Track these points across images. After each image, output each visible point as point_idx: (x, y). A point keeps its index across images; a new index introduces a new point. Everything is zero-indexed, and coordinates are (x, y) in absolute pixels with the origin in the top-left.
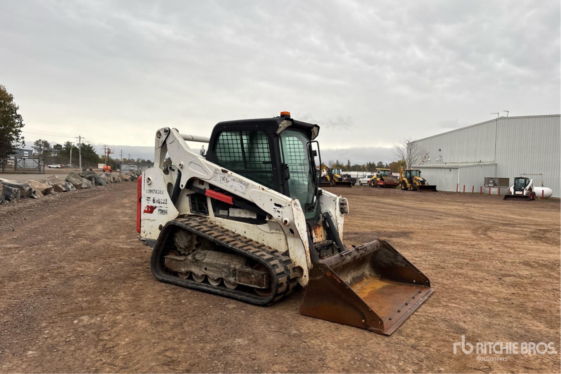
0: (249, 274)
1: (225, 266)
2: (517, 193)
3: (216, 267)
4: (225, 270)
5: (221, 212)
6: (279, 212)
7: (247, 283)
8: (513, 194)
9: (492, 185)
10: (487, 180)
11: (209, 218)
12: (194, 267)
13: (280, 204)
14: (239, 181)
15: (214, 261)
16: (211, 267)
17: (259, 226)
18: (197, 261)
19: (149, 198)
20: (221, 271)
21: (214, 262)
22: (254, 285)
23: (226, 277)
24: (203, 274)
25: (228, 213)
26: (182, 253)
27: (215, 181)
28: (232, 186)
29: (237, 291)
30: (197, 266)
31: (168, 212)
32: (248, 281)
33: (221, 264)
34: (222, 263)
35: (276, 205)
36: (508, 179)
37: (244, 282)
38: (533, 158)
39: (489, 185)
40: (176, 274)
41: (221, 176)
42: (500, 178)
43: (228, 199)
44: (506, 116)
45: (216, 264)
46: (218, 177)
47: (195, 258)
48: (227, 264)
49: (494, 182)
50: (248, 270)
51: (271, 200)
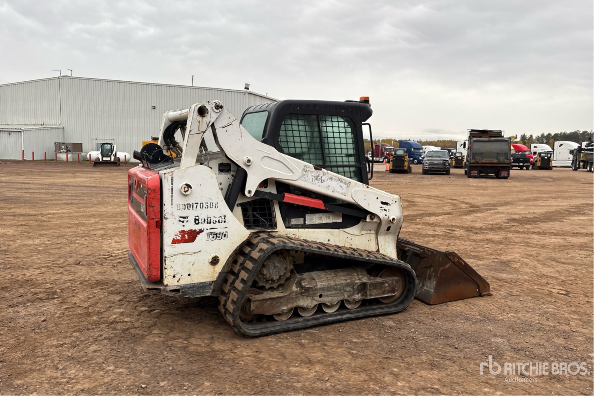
0: (382, 283)
1: (348, 285)
2: (105, 159)
3: (336, 289)
4: (348, 289)
5: (294, 221)
6: (385, 210)
7: (380, 294)
8: (101, 160)
9: (65, 151)
10: (58, 146)
11: (277, 232)
12: (303, 299)
13: (387, 202)
14: (337, 179)
15: (332, 283)
16: (328, 291)
17: (346, 230)
18: (307, 290)
19: (184, 218)
20: (342, 291)
21: (332, 285)
22: (387, 294)
23: (349, 296)
24: (318, 303)
25: (305, 221)
26: (267, 287)
27: (305, 181)
28: (329, 186)
29: (363, 308)
30: (308, 296)
31: (229, 235)
32: (380, 291)
33: (342, 284)
34: (343, 282)
35: (382, 203)
36: (81, 144)
37: (377, 295)
38: (104, 123)
39: (61, 151)
40: (271, 319)
41: (313, 174)
42: (73, 143)
43: (316, 203)
44: (70, 75)
45: (336, 285)
46: (309, 175)
47: (302, 287)
48: (349, 281)
49: (67, 147)
50: (379, 280)
51: (377, 198)
